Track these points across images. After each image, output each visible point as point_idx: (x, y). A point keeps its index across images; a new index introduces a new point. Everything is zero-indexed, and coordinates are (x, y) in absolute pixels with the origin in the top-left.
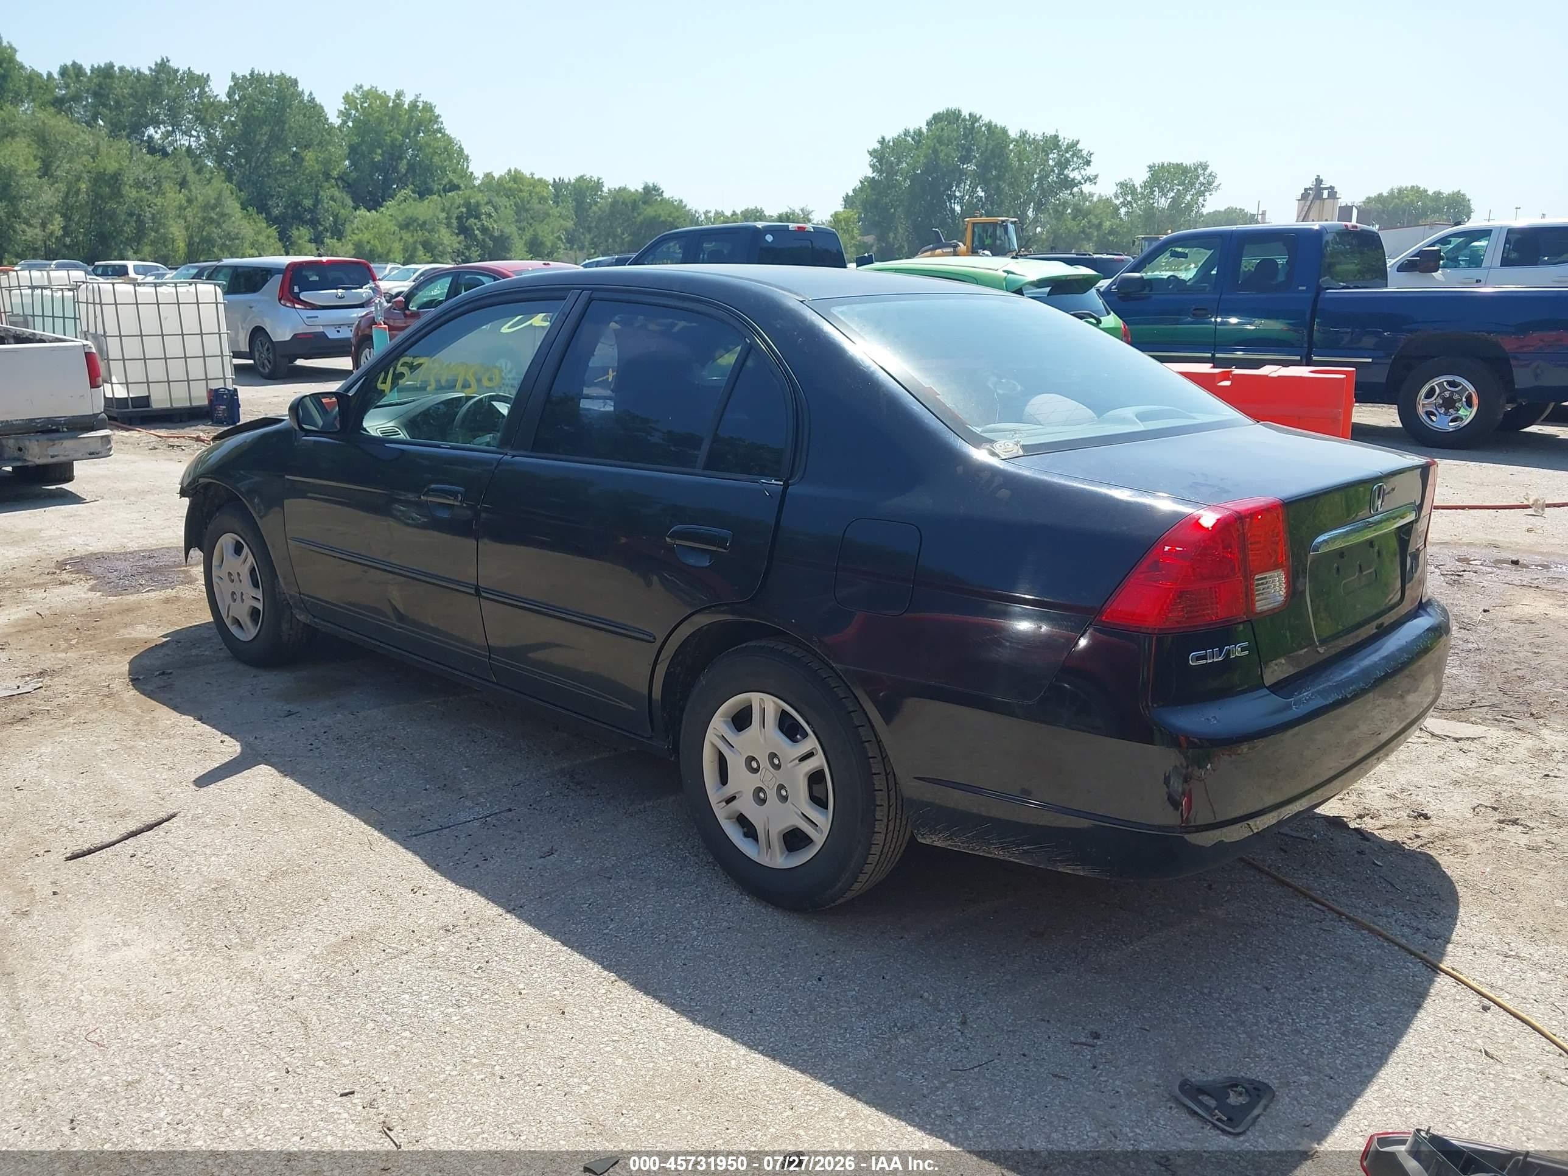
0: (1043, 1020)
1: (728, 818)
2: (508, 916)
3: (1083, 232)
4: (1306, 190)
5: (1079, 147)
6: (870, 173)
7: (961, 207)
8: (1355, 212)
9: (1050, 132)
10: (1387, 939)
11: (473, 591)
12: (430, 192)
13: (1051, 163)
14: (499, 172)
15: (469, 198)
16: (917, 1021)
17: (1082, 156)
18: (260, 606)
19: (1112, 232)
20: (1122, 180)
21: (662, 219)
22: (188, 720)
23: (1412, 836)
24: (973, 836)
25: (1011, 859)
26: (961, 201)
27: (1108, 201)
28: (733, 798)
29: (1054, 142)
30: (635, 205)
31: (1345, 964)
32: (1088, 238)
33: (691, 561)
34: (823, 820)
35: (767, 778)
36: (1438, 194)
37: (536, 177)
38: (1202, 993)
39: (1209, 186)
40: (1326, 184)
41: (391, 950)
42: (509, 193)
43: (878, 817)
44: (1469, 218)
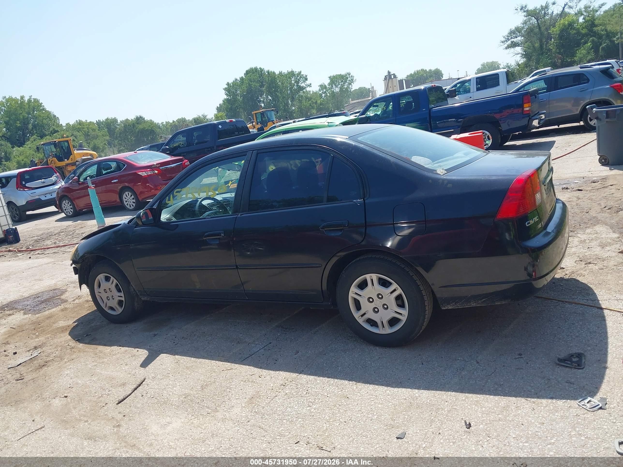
0: (501, 355)
1: (364, 322)
2: (301, 375)
3: (311, 106)
4: (385, 76)
5: (302, 73)
6: (225, 97)
7: (264, 104)
8: (404, 81)
9: (290, 70)
10: (582, 304)
11: (235, 267)
12: (46, 135)
13: (293, 82)
14: (72, 122)
15: (63, 135)
16: (463, 367)
17: (304, 77)
18: (123, 299)
19: (321, 104)
20: (321, 84)
21: (146, 128)
22: (115, 348)
23: (565, 274)
24: (464, 301)
25: (478, 305)
26: (263, 102)
27: (316, 93)
28: (365, 314)
29: (292, 74)
30: (134, 125)
31: (575, 314)
32: (313, 108)
33: (333, 234)
34: (405, 312)
35: (378, 303)
36: (430, 70)
37: (88, 121)
38: (541, 334)
39: (352, 81)
40: (392, 73)
41: (270, 397)
42: (79, 130)
43: (426, 305)
44: (443, 77)
